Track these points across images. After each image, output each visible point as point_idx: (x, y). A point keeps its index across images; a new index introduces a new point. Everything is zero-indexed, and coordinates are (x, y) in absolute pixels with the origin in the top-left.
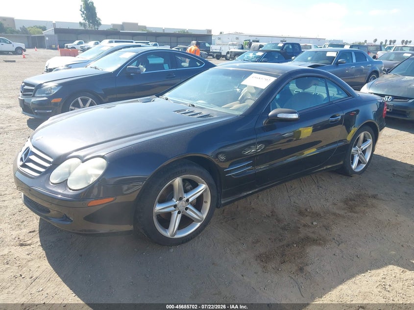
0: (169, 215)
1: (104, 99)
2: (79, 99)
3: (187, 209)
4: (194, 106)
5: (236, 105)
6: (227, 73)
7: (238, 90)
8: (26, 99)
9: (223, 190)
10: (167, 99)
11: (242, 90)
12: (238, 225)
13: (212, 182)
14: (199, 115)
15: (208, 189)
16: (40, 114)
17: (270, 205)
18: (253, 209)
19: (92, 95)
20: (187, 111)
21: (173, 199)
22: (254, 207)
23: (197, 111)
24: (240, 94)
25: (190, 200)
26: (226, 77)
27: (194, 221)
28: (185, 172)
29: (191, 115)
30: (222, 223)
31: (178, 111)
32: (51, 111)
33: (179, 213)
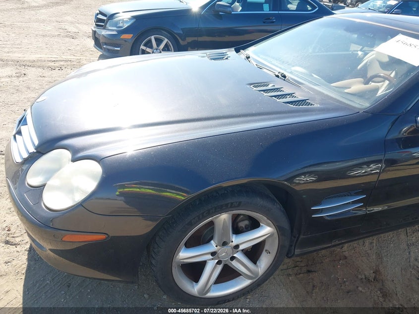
0: (201, 266)
1: (182, 40)
2: (153, 38)
3: (233, 258)
4: (285, 77)
5: (357, 86)
6: (352, 27)
7: (360, 53)
8: (98, 30)
9: (302, 237)
10: (248, 58)
11: (366, 54)
12: (314, 286)
13: (286, 225)
14: (289, 99)
15: (276, 235)
16: (109, 50)
17: (374, 257)
18: (345, 258)
19: (169, 35)
20: (270, 87)
21: (212, 242)
22: (346, 254)
23: (287, 90)
24: (360, 60)
25: (242, 247)
26: (348, 34)
27: (241, 275)
28: (239, 206)
29: (275, 96)
30: (289, 275)
31: (257, 85)
32: (119, 49)
33: (219, 263)
